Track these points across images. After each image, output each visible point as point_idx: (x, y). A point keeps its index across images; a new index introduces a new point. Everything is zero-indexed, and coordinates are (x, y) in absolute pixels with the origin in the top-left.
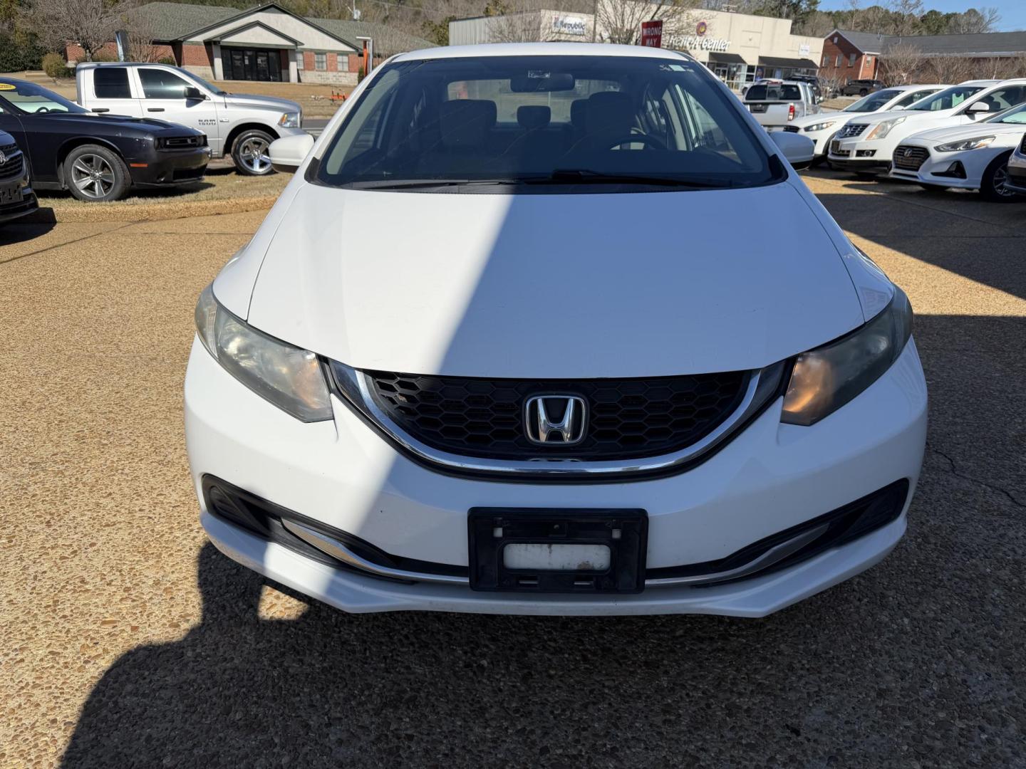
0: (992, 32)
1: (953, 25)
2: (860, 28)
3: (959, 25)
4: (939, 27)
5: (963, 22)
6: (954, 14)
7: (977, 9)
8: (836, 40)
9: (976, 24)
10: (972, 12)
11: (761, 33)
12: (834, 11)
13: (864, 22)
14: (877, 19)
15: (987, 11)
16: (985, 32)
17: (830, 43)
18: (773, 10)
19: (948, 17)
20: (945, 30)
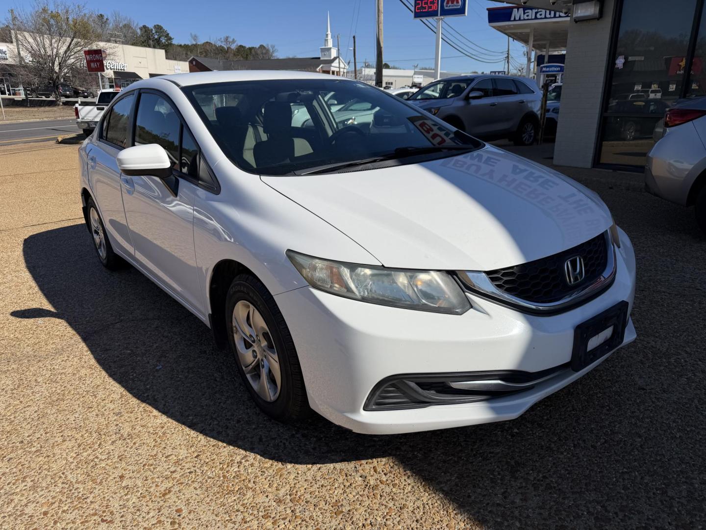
0: (276, 58)
1: (254, 54)
2: (203, 55)
3: (258, 54)
4: (247, 55)
5: (259, 52)
6: (253, 48)
7: (264, 45)
8: (194, 63)
9: (265, 54)
10: (262, 47)
11: (146, 58)
12: (183, 44)
13: (206, 52)
14: (213, 50)
15: (270, 46)
16: (272, 58)
17: (192, 65)
18: (143, 42)
19: (250, 49)
20: (251, 58)
